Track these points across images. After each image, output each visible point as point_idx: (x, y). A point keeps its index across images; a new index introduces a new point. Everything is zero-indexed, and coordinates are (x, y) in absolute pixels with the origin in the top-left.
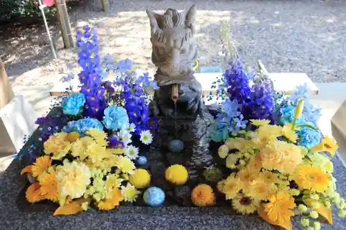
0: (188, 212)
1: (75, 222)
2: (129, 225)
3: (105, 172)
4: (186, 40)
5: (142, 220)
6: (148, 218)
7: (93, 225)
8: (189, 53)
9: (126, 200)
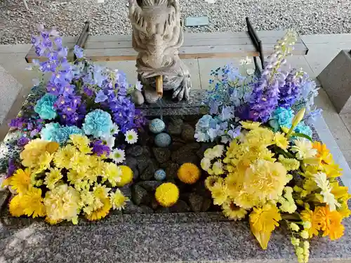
0: (176, 219)
1: (64, 239)
2: (119, 237)
3: (91, 182)
4: (169, 24)
5: (131, 231)
6: (137, 229)
7: (83, 240)
8: (173, 37)
9: (114, 208)
